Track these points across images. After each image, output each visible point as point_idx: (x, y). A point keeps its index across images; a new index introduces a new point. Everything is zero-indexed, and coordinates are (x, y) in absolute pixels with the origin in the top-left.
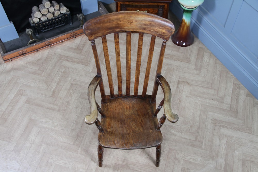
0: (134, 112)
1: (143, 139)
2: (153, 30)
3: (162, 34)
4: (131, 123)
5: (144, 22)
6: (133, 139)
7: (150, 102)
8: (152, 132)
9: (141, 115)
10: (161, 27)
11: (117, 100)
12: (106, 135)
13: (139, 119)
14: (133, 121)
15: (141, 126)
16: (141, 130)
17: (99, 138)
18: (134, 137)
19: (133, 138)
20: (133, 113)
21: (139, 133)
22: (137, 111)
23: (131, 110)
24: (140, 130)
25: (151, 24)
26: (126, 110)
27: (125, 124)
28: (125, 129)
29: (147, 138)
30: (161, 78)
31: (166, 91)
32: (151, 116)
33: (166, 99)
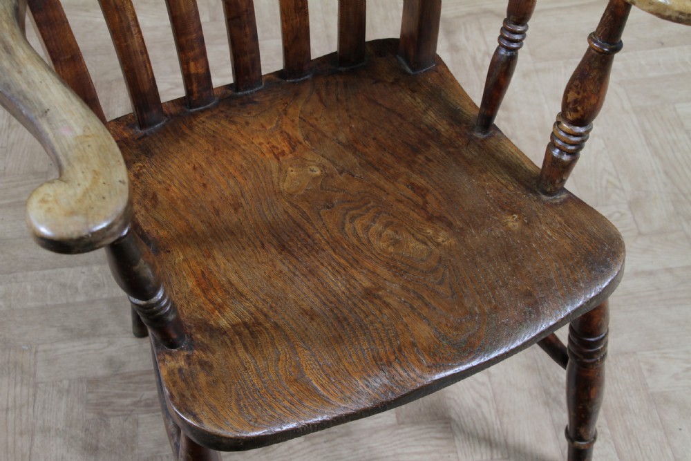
0: (333, 163)
1: (493, 289)
4: (348, 226)
6: (425, 311)
7: (408, 70)
8: (527, 225)
9: (389, 159)
11: (187, 131)
12: (216, 358)
13: (387, 186)
14: (357, 208)
15: (430, 218)
16: (443, 237)
17: (182, 396)
18: (420, 297)
19: (417, 304)
20: (328, 164)
21: (440, 260)
22: (351, 146)
23: (309, 156)
24: (438, 244)
26: (274, 165)
27: (313, 248)
28: (329, 278)
29: (516, 268)
32: (460, 142)
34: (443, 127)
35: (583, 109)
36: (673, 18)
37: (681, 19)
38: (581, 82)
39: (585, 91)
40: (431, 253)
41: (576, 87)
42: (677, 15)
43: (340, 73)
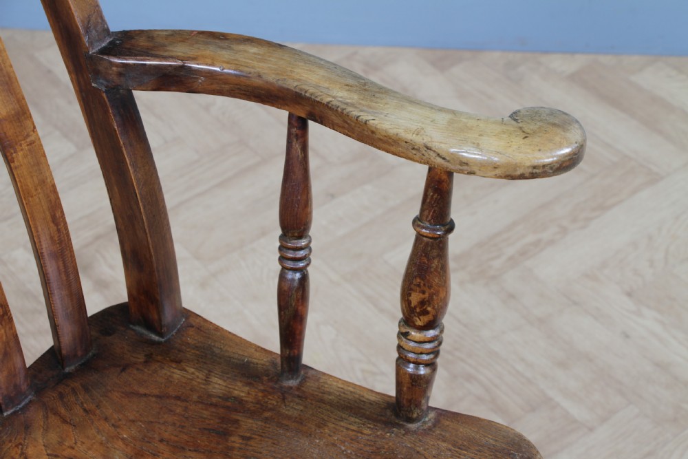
7: (155, 338)
30: (142, 42)
31: (268, 70)
32: (273, 401)
33: (337, 95)
34: (241, 390)
35: (433, 308)
36: (527, 175)
37: (536, 173)
38: (422, 277)
39: (430, 287)
41: (419, 286)
42: (530, 170)
43: (69, 376)
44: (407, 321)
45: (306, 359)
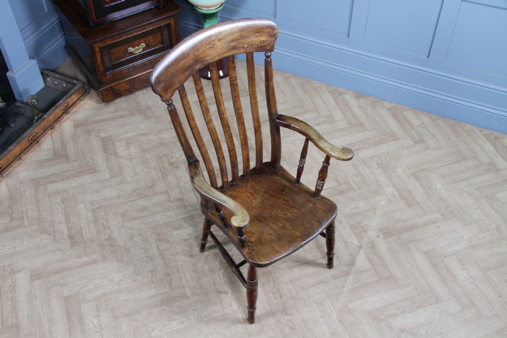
1: (310, 221)
2: (247, 44)
3: (261, 45)
4: (272, 213)
5: (231, 38)
6: (297, 229)
7: (274, 170)
8: (314, 205)
9: (276, 194)
10: (257, 35)
12: (254, 248)
13: (277, 200)
14: (273, 208)
15: (291, 207)
16: (295, 211)
17: (251, 257)
18: (295, 226)
19: (294, 228)
20: (262, 198)
21: (296, 217)
22: (266, 192)
23: (256, 197)
24: (295, 213)
25: (241, 36)
26: (249, 200)
27: (266, 219)
28: (272, 225)
29: (314, 216)
30: (283, 118)
31: (304, 129)
32: (293, 187)
33: (314, 137)
34: (287, 184)
37: (342, 160)
40: (294, 216)
43: (257, 173)
44: (319, 179)
45: (301, 181)
